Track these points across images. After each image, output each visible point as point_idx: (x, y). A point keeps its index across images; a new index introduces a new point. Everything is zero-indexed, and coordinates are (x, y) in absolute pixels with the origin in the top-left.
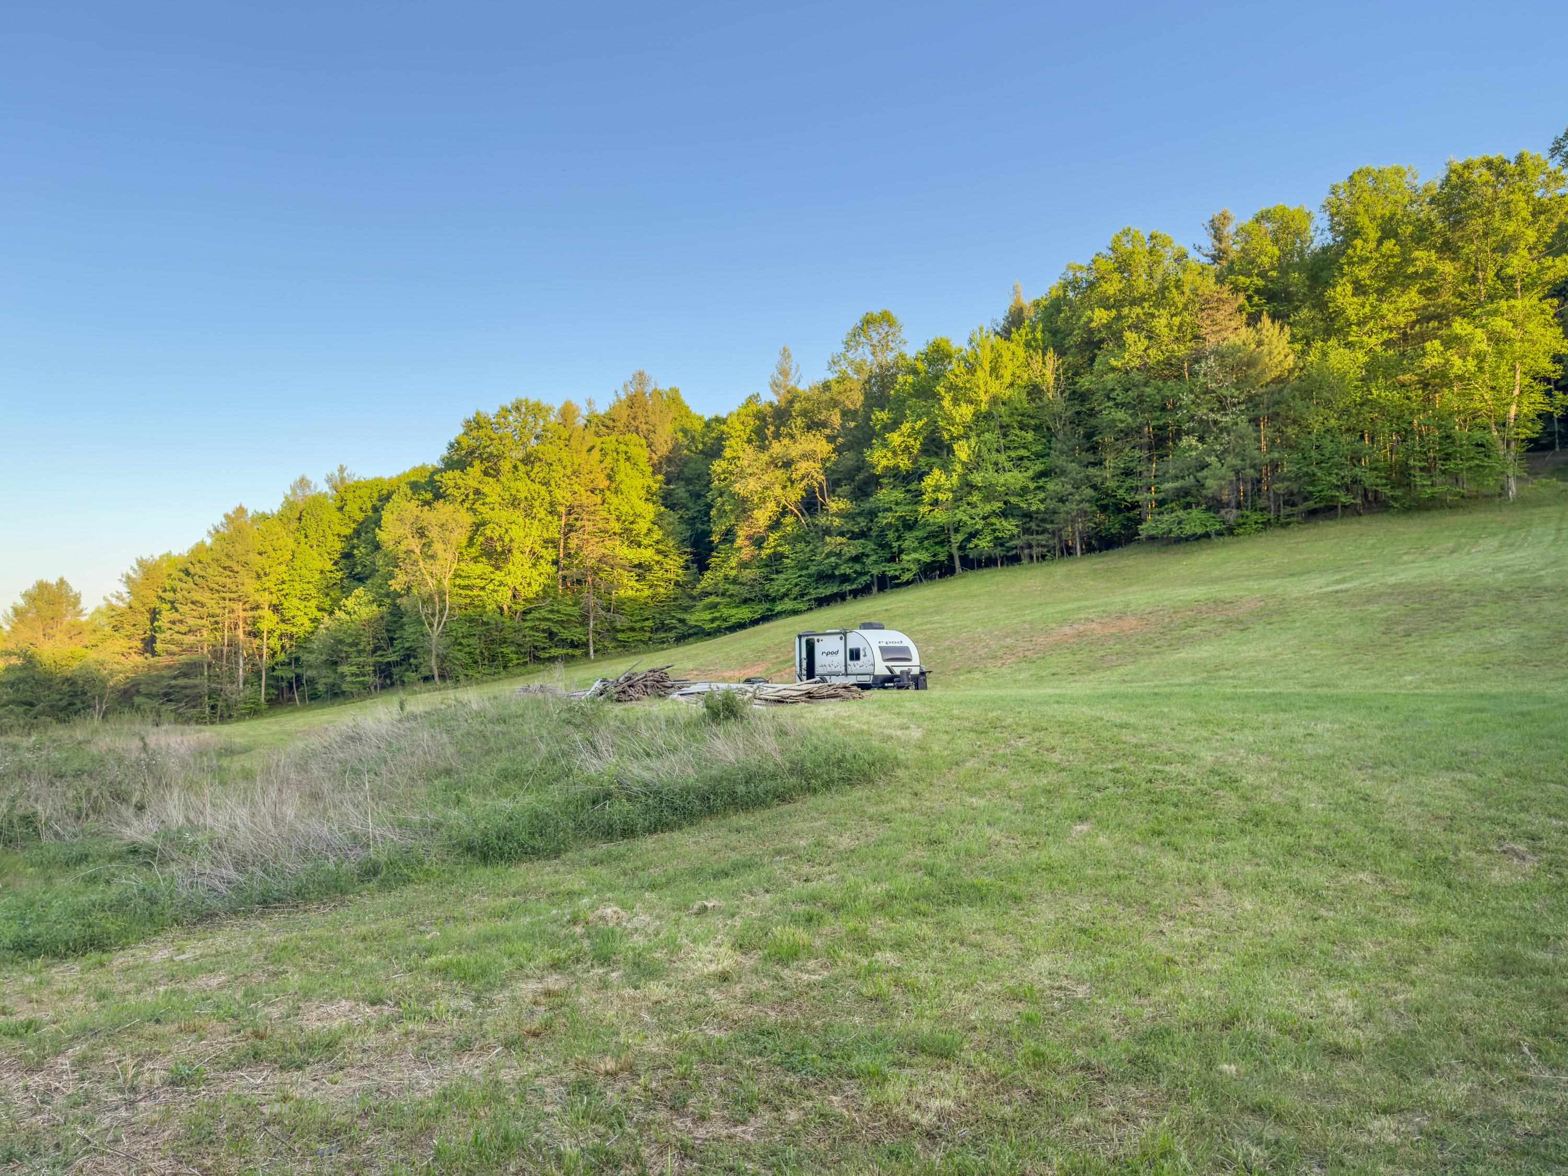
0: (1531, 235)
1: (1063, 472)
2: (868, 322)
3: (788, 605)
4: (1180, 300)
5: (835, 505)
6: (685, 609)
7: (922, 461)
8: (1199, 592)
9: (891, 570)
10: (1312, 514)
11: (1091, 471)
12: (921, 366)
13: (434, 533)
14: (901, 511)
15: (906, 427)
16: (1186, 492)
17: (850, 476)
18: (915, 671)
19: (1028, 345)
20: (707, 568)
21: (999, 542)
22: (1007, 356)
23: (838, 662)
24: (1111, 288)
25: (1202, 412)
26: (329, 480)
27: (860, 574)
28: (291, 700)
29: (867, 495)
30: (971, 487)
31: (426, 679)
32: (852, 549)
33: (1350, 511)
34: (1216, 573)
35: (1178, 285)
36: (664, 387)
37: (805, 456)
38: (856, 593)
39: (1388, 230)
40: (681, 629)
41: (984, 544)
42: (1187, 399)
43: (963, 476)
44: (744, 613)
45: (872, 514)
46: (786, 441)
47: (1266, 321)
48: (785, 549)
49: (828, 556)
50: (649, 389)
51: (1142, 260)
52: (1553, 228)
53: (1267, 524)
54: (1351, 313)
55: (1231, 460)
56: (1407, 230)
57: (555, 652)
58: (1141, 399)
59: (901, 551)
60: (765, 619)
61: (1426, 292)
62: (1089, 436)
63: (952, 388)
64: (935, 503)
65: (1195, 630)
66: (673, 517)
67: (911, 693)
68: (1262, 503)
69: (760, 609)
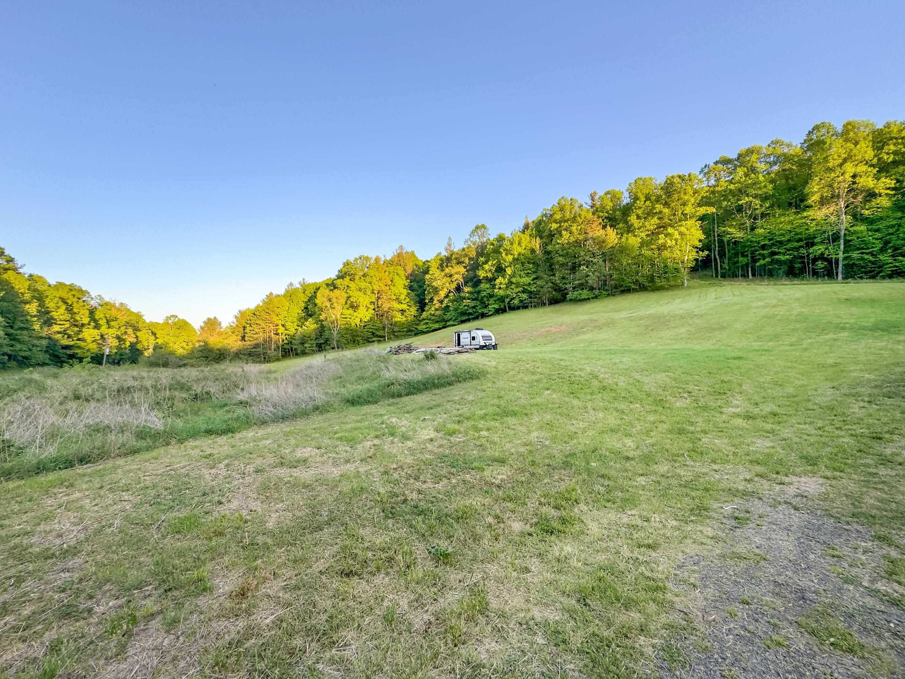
0: (693, 200)
1: (542, 278)
2: (477, 228)
3: (451, 323)
5: (466, 289)
6: (417, 325)
7: (496, 274)
8: (586, 317)
9: (485, 310)
10: (623, 292)
12: (495, 243)
13: (334, 300)
14: (489, 291)
15: (490, 263)
16: (582, 284)
17: (471, 280)
18: (494, 344)
19: (530, 235)
20: (424, 311)
21: (521, 301)
22: (523, 239)
23: (468, 341)
24: (558, 216)
25: (587, 258)
26: (300, 283)
27: (475, 312)
28: (289, 355)
29: (477, 286)
30: (512, 283)
31: (333, 348)
32: (472, 304)
33: (635, 291)
34: (592, 311)
35: (580, 216)
36: (409, 250)
37: (456, 273)
38: (474, 319)
39: (648, 198)
40: (416, 331)
41: (516, 302)
42: (582, 253)
43: (509, 279)
44: (437, 326)
45: (479, 292)
46: (450, 268)
47: (608, 227)
48: (450, 304)
49: (465, 306)
50: (404, 251)
51: (568, 207)
52: (700, 198)
53: (608, 295)
54: (636, 225)
55: (596, 274)
56: (653, 198)
57: (374, 339)
58: (567, 254)
59: (488, 305)
60: (444, 327)
61: (659, 219)
62: (550, 266)
64: (500, 288)
65: (584, 330)
66: (413, 294)
67: (492, 350)
68: (607, 288)
69: (442, 325)
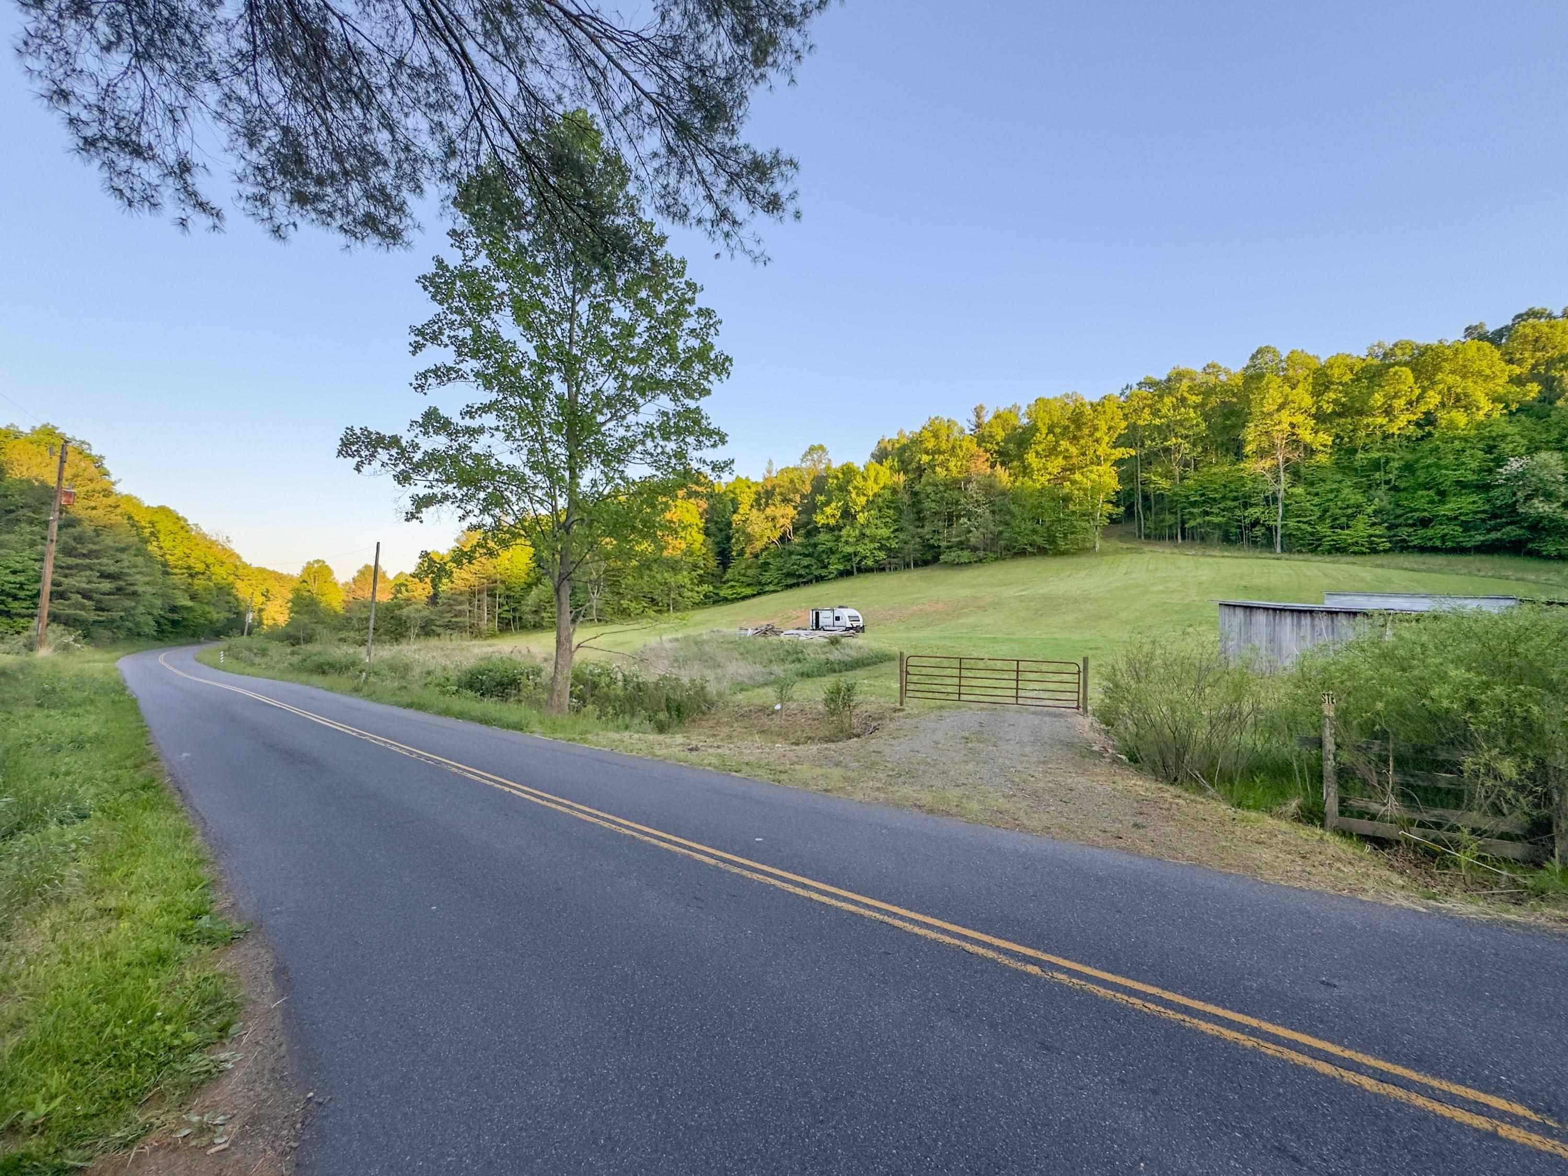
1: (907, 530)
2: (812, 449)
4: (961, 454)
5: (796, 540)
11: (919, 530)
12: (840, 476)
14: (829, 545)
15: (833, 505)
16: (961, 543)
17: (804, 526)
18: (861, 625)
19: (891, 468)
20: (729, 568)
21: (876, 562)
22: (881, 473)
23: (830, 621)
24: (930, 445)
25: (970, 507)
27: (808, 574)
28: (512, 629)
29: (812, 536)
30: (863, 535)
32: (806, 562)
35: (961, 447)
37: (782, 516)
41: (870, 563)
42: (963, 501)
43: (861, 531)
44: (748, 591)
45: (815, 545)
46: (773, 508)
47: (998, 466)
48: (771, 560)
49: (793, 564)
51: (943, 433)
53: (996, 559)
54: (1034, 465)
55: (981, 530)
58: (942, 498)
59: (829, 564)
60: (759, 594)
61: (1065, 458)
62: (919, 512)
63: (855, 488)
68: (994, 549)
69: (757, 589)
